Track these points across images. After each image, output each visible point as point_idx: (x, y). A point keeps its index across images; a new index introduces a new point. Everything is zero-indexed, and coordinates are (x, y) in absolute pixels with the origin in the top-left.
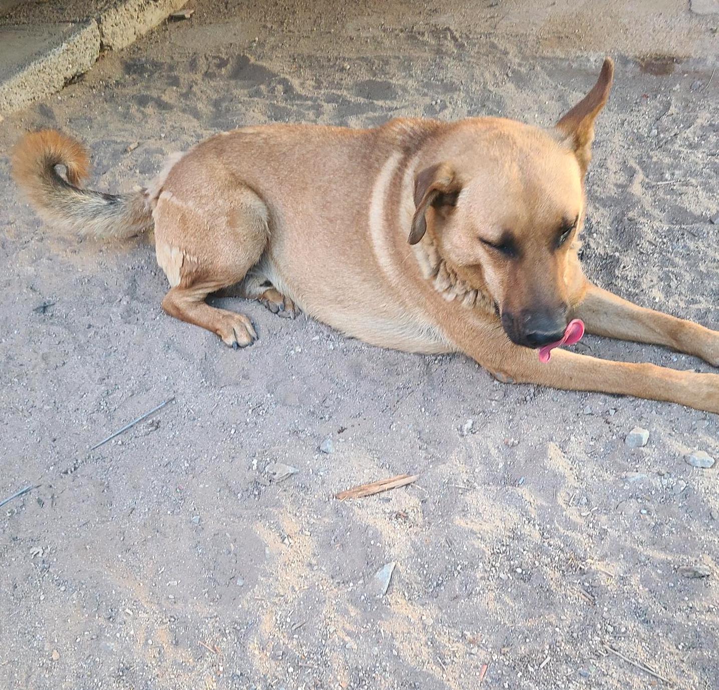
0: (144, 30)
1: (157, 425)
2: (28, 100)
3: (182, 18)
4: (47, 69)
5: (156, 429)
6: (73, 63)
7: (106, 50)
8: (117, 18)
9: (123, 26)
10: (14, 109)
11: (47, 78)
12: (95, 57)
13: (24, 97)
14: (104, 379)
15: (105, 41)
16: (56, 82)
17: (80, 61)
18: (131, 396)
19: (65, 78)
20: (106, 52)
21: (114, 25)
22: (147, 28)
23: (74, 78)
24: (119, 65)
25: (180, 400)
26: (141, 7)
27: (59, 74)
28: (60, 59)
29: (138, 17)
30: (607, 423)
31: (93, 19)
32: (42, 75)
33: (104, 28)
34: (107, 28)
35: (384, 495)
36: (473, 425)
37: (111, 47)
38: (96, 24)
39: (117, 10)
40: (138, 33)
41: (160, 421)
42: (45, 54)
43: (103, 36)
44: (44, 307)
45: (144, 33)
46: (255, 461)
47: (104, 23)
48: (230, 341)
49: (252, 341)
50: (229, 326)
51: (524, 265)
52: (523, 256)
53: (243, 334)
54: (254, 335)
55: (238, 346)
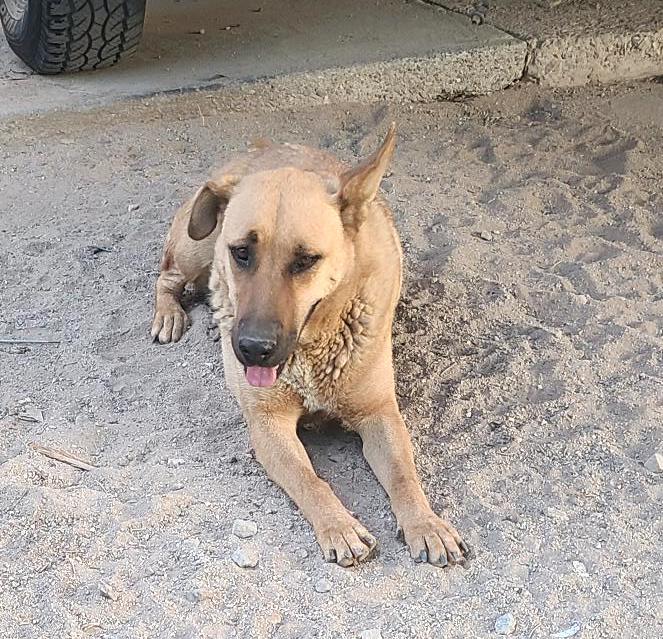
0: (605, 74)
1: (24, 351)
2: (376, 96)
4: (422, 71)
5: (19, 353)
6: (463, 78)
7: (530, 81)
8: (570, 49)
9: (574, 61)
10: (350, 98)
11: (415, 80)
12: (505, 83)
13: (370, 91)
15: (532, 70)
16: (426, 90)
17: (476, 80)
19: (443, 91)
20: (529, 83)
21: (559, 56)
22: (613, 77)
23: (460, 96)
24: (527, 103)
25: (62, 347)
26: (621, 50)
27: (436, 83)
28: (446, 67)
29: (606, 59)
30: (251, 513)
31: (536, 40)
32: (411, 76)
33: (540, 55)
34: (545, 56)
35: (55, 462)
36: (179, 464)
37: (538, 80)
38: (534, 46)
39: (576, 41)
40: (593, 77)
41: (29, 350)
42: (430, 54)
43: (533, 63)
44: (100, 250)
45: (604, 80)
46: (28, 400)
47: (544, 48)
48: (154, 332)
49: (170, 341)
50: (163, 318)
51: (254, 278)
52: (256, 269)
53: (166, 329)
54: (174, 337)
55: (157, 340)
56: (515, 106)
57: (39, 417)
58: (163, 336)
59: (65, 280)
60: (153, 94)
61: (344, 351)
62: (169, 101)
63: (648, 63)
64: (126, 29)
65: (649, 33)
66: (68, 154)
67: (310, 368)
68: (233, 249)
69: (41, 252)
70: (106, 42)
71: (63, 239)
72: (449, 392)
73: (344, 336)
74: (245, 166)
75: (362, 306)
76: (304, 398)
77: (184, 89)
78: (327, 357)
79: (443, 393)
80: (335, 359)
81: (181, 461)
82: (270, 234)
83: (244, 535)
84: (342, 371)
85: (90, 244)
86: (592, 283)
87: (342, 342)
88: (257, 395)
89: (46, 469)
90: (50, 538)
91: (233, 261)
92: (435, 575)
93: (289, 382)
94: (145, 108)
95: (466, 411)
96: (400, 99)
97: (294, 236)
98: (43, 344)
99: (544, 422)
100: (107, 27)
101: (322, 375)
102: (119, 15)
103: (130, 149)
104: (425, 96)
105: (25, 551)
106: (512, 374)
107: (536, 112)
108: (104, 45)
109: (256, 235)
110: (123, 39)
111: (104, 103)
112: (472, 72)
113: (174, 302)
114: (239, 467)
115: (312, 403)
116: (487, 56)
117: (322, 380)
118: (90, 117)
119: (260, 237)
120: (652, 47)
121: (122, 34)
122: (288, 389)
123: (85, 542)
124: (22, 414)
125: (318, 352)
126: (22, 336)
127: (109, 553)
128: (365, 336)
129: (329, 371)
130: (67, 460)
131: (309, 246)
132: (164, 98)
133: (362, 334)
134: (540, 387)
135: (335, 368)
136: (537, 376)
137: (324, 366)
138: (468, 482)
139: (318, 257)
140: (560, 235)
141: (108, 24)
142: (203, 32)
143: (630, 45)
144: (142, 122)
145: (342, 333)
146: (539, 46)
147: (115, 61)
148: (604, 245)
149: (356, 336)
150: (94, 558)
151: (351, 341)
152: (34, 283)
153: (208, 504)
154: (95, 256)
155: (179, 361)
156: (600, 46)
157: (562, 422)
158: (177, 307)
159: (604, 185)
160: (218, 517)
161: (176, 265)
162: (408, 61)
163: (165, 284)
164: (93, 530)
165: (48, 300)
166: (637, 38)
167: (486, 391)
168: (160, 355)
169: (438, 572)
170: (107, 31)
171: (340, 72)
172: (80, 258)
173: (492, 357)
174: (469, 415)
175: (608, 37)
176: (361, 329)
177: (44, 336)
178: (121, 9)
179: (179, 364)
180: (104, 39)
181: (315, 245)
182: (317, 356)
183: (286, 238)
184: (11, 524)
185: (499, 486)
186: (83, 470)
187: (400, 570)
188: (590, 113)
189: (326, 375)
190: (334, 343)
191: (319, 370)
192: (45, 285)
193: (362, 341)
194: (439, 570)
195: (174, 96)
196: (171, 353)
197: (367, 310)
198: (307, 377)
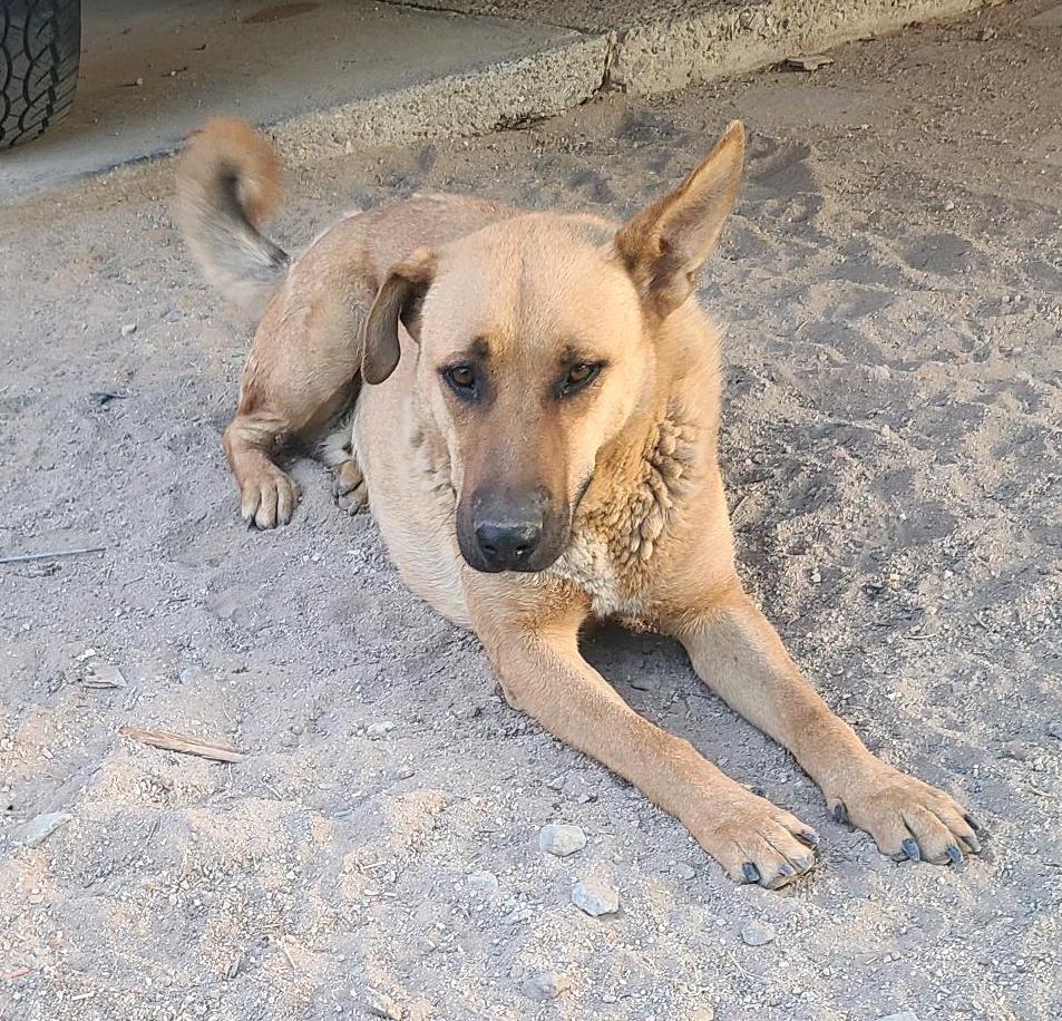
0: (711, 70)
1: (51, 571)
2: (414, 134)
3: (799, 68)
4: (474, 92)
5: (45, 575)
6: (528, 95)
7: (613, 89)
8: (662, 39)
9: (669, 55)
10: (380, 140)
11: (465, 105)
12: (581, 96)
13: (406, 127)
14: (67, 501)
15: (615, 73)
16: (480, 118)
17: (545, 95)
18: (67, 528)
19: (503, 116)
20: (612, 93)
21: (649, 50)
22: (720, 71)
23: (523, 121)
24: (616, 119)
25: (111, 556)
26: (726, 33)
27: (492, 107)
28: (505, 83)
29: (709, 48)
30: (555, 806)
31: (614, 33)
32: (458, 100)
33: (624, 51)
34: (631, 53)
35: (176, 756)
36: (387, 731)
37: (624, 86)
38: (614, 41)
39: (669, 26)
40: (695, 75)
41: (60, 568)
42: (480, 67)
43: (616, 64)
44: (109, 398)
45: (709, 77)
46: (91, 652)
47: (629, 42)
48: (247, 512)
49: (275, 524)
50: (258, 488)
51: (491, 417)
52: (493, 399)
53: (266, 507)
54: (282, 515)
55: (253, 524)
56: (601, 124)
57: (118, 679)
58: (264, 518)
59: (76, 449)
60: (111, 168)
61: (656, 510)
62: (134, 174)
63: (763, 47)
64: (55, 80)
65: (761, 6)
66: (6, 268)
67: (604, 548)
68: (447, 373)
69: (17, 412)
70: (30, 104)
71: (45, 388)
72: (764, 544)
73: (651, 486)
74: (363, 237)
75: (678, 431)
76: (591, 596)
77: (152, 156)
78: (628, 524)
79: (753, 548)
80: (640, 526)
81: (389, 725)
82: (510, 337)
83: (566, 851)
84: (655, 543)
85: (90, 389)
86: (871, 347)
87: (651, 498)
88: (513, 604)
89: (166, 772)
90: (227, 905)
91: (449, 393)
92: (942, 880)
93: (567, 576)
94: (103, 188)
95: (809, 573)
96: (446, 133)
97: (557, 331)
98: (77, 555)
99: (948, 574)
100: (30, 82)
101: (626, 555)
102: (46, 61)
103: (93, 248)
104: (478, 125)
105: (192, 936)
106: (849, 502)
107: (634, 129)
108: (27, 110)
109: (487, 343)
110: (53, 98)
111: (43, 189)
112: (538, 85)
113: (267, 462)
114: (489, 722)
115: (607, 601)
116: (556, 62)
117: (625, 564)
118: (27, 211)
119: (495, 347)
120: (767, 25)
121: (51, 90)
122: (567, 588)
123: (288, 902)
124: (89, 678)
125: (615, 518)
126: (39, 547)
127: (337, 918)
128: (686, 478)
129: (635, 546)
130: (194, 748)
131: (585, 345)
132: (127, 172)
133: (682, 476)
134: (903, 516)
135: (643, 540)
136: (889, 501)
137: (626, 540)
138: (891, 696)
139: (600, 365)
140: (779, 286)
141: (32, 77)
142: (140, 81)
143: (738, 25)
144: (101, 209)
145: (647, 482)
146: (621, 39)
147: (41, 132)
148: (857, 290)
149: (672, 483)
150: (314, 930)
151: (664, 493)
152: (28, 461)
153: (475, 800)
154: (105, 407)
155: (305, 553)
156: (701, 33)
157: (976, 570)
158: (274, 469)
159: (797, 209)
160: (499, 821)
161: (272, 406)
162: (452, 80)
163: (245, 435)
164: (291, 875)
165: (56, 483)
166: (747, 14)
167: (821, 534)
168: (269, 548)
169: (944, 874)
170: (31, 88)
171: (363, 106)
172: (86, 412)
173: (801, 479)
174: (817, 578)
175: (709, 17)
176: (679, 470)
177: (76, 542)
178: (48, 53)
179: (306, 558)
180: (27, 99)
181: (595, 344)
182: (613, 525)
183: (543, 337)
184: (147, 888)
185: (940, 695)
186: (223, 762)
187: (872, 878)
188: (714, 120)
189: (631, 553)
190: (638, 501)
191: (619, 548)
192: (46, 460)
193: (682, 490)
194: (945, 870)
195: (140, 167)
196: (286, 542)
197: (687, 434)
198: (601, 563)
